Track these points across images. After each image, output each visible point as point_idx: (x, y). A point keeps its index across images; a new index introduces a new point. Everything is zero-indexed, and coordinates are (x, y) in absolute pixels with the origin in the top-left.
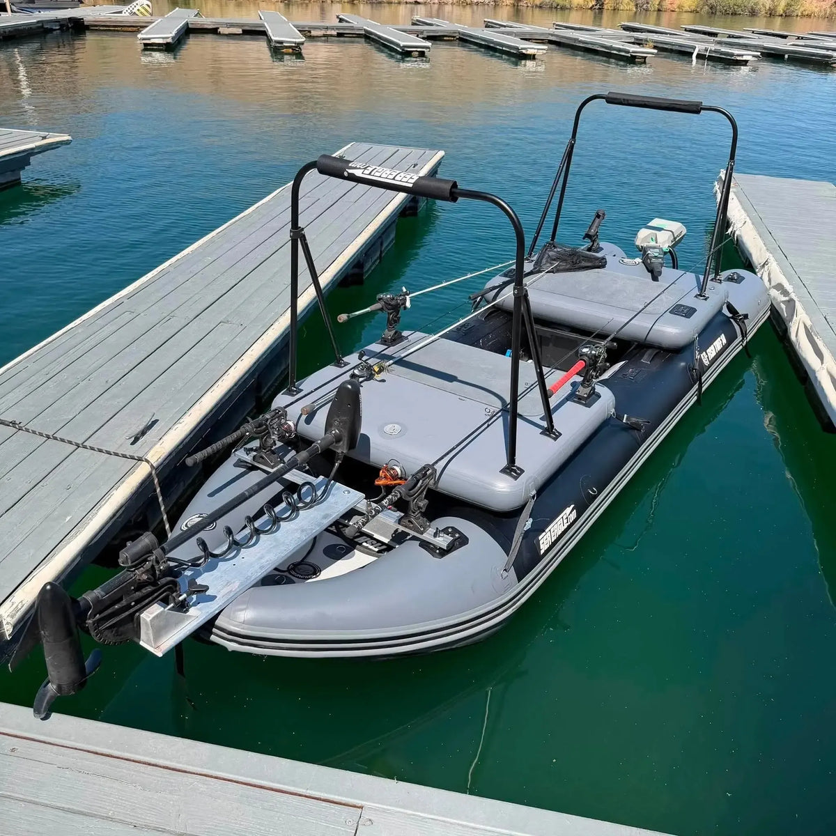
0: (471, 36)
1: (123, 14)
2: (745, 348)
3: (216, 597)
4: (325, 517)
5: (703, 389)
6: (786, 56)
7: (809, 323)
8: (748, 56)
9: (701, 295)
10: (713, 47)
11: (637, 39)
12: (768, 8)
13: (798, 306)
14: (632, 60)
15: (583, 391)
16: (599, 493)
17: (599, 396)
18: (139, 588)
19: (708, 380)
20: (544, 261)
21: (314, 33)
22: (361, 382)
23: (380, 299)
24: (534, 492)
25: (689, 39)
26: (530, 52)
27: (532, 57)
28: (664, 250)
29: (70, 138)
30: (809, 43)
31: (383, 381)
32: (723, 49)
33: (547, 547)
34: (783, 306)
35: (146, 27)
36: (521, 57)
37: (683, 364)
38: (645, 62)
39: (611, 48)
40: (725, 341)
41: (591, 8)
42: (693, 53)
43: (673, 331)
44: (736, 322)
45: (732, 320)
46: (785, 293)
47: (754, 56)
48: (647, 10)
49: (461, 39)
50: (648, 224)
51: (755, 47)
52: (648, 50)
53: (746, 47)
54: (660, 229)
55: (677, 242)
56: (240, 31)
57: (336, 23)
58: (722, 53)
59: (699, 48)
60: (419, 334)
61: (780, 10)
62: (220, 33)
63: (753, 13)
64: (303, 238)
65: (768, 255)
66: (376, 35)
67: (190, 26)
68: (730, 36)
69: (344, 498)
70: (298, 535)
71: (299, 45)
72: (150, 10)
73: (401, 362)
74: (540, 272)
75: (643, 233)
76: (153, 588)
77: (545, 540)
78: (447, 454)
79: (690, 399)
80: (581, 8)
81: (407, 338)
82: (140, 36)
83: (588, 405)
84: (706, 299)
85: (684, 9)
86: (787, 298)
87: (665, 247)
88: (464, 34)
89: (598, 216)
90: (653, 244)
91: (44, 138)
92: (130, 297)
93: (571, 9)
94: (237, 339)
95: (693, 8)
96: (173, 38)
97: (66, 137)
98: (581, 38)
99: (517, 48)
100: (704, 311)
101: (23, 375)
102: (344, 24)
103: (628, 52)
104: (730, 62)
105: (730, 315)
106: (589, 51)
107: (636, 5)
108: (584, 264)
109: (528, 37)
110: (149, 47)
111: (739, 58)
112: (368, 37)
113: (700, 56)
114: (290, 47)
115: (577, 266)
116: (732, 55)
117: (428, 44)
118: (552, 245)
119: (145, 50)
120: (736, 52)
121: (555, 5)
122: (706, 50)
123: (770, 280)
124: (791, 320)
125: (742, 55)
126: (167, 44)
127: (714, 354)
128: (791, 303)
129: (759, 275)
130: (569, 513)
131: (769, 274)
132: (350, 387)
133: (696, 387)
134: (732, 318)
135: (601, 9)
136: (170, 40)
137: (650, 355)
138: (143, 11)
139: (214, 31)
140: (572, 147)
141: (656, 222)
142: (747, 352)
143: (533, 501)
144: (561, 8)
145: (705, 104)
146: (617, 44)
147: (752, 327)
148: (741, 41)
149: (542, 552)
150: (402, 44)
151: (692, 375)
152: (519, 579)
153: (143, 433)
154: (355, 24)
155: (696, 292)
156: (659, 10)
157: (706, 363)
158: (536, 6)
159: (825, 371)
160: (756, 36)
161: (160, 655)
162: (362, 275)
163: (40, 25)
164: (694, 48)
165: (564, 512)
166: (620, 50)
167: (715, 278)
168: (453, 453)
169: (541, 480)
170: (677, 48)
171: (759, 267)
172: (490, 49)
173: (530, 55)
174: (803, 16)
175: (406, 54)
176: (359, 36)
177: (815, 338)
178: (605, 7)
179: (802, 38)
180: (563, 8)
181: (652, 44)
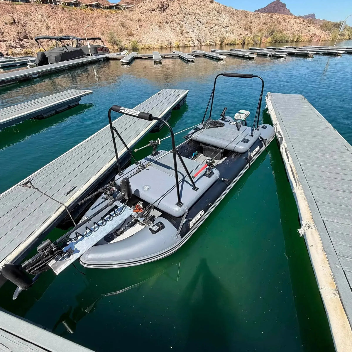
0: (206, 55)
1: (121, 55)
2: (266, 149)
3: (80, 251)
4: (121, 220)
5: (251, 164)
6: (295, 54)
7: (286, 147)
8: (283, 55)
9: (251, 135)
10: (274, 53)
11: (252, 52)
12: (291, 40)
13: (284, 140)
14: (250, 58)
15: (208, 173)
16: (212, 205)
17: (214, 173)
18: (46, 256)
19: (252, 162)
20: (206, 125)
21: (166, 56)
22: (141, 170)
23: (150, 143)
24: (187, 210)
25: (267, 51)
26: (222, 58)
27: (222, 60)
28: (242, 120)
29: (92, 91)
30: (302, 49)
31: (148, 169)
32: (276, 53)
33: (192, 226)
34: (280, 139)
35: (123, 58)
36: (219, 60)
37: (244, 157)
38: (254, 59)
39: (244, 55)
40: (259, 148)
41: (241, 44)
42: (267, 55)
43: (241, 148)
44: (263, 141)
45: (262, 141)
46: (280, 135)
47: (285, 55)
48: (257, 43)
49: (204, 56)
50: (239, 112)
51: (286, 52)
52: (255, 55)
53: (283, 52)
54: (242, 113)
55: (247, 117)
56: (147, 57)
57: (172, 53)
58: (276, 54)
59: (270, 53)
60: (164, 151)
61: (295, 40)
62: (142, 58)
63: (287, 42)
64: (116, 130)
65: (277, 121)
66: (181, 56)
67: (135, 57)
68: (279, 49)
69: (128, 212)
70: (111, 227)
71: (160, 60)
72: (128, 53)
73: (156, 162)
74: (204, 128)
75: (237, 115)
76: (52, 256)
77: (191, 224)
78: (160, 198)
79: (247, 167)
80: (239, 44)
81: (160, 153)
82: (121, 61)
83: (209, 177)
84: (253, 136)
85: (267, 42)
86: (281, 137)
87: (243, 119)
88: (205, 54)
89: (225, 109)
90: (239, 118)
91: (85, 92)
92: (86, 142)
93: (236, 44)
94: (110, 156)
95: (270, 41)
96: (129, 61)
97: (91, 91)
98: (236, 53)
99: (218, 57)
100: (252, 140)
101: (47, 170)
102: (174, 53)
103: (249, 56)
104: (279, 57)
105: (261, 140)
106: (238, 57)
107: (254, 42)
108: (218, 125)
109: (222, 54)
110: (123, 64)
111: (281, 56)
112: (180, 57)
113: (270, 56)
114: (158, 61)
115: (216, 126)
116: (279, 55)
117: (194, 58)
118: (209, 119)
119: (122, 64)
120: (280, 54)
121: (231, 43)
122: (271, 54)
123: (277, 130)
124: (281, 144)
125: (282, 55)
126: (128, 62)
127: (255, 153)
128: (282, 138)
129: (274, 127)
130: (201, 213)
131: (277, 127)
132: (125, 180)
133: (249, 164)
134: (262, 140)
135: (244, 44)
136: (128, 61)
137: (234, 155)
138: (126, 53)
139: (141, 58)
140: (214, 90)
141: (241, 111)
142: (266, 151)
143: (187, 213)
144: (233, 45)
145: (254, 75)
146: (246, 54)
147: (268, 143)
148: (282, 50)
149: (191, 227)
150: (187, 58)
151: (247, 161)
152: (182, 237)
153: (70, 192)
154: (177, 53)
155: (250, 134)
156: (260, 43)
157: (252, 156)
158: (226, 44)
159: (289, 165)
160: (287, 49)
161: (57, 274)
162: (159, 129)
163: (98, 59)
164: (268, 53)
165: (199, 213)
166: (247, 56)
167: (257, 129)
168: (162, 197)
169: (190, 206)
170: (263, 54)
171: (274, 125)
172: (211, 58)
173: (221, 59)
174: (302, 41)
175: (188, 61)
176: (177, 57)
177: (287, 152)
178: (245, 43)
179: (301, 48)
180: (234, 44)
181: (256, 53)
